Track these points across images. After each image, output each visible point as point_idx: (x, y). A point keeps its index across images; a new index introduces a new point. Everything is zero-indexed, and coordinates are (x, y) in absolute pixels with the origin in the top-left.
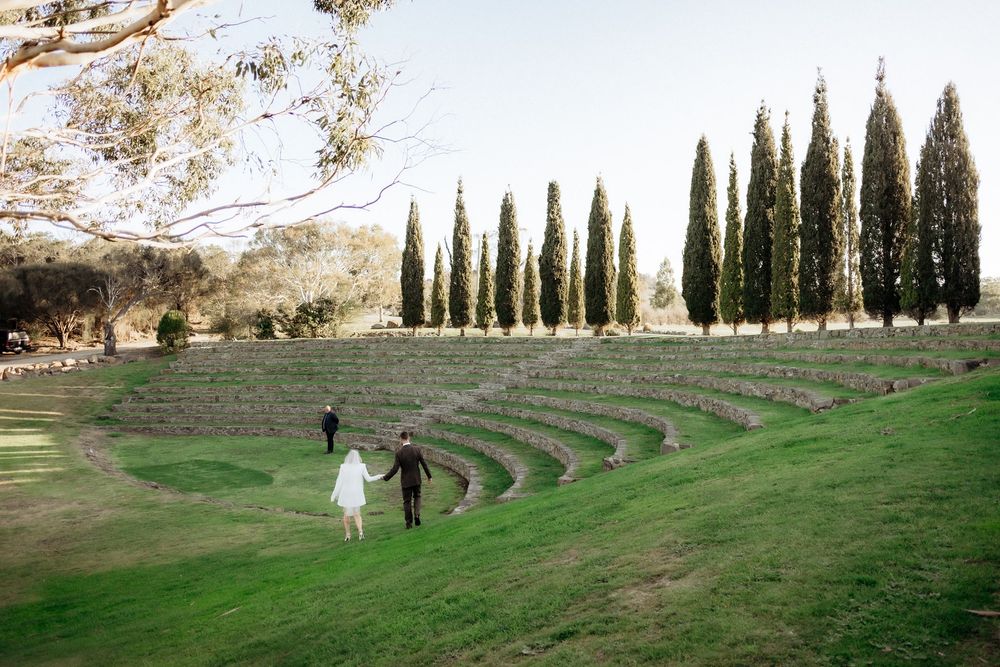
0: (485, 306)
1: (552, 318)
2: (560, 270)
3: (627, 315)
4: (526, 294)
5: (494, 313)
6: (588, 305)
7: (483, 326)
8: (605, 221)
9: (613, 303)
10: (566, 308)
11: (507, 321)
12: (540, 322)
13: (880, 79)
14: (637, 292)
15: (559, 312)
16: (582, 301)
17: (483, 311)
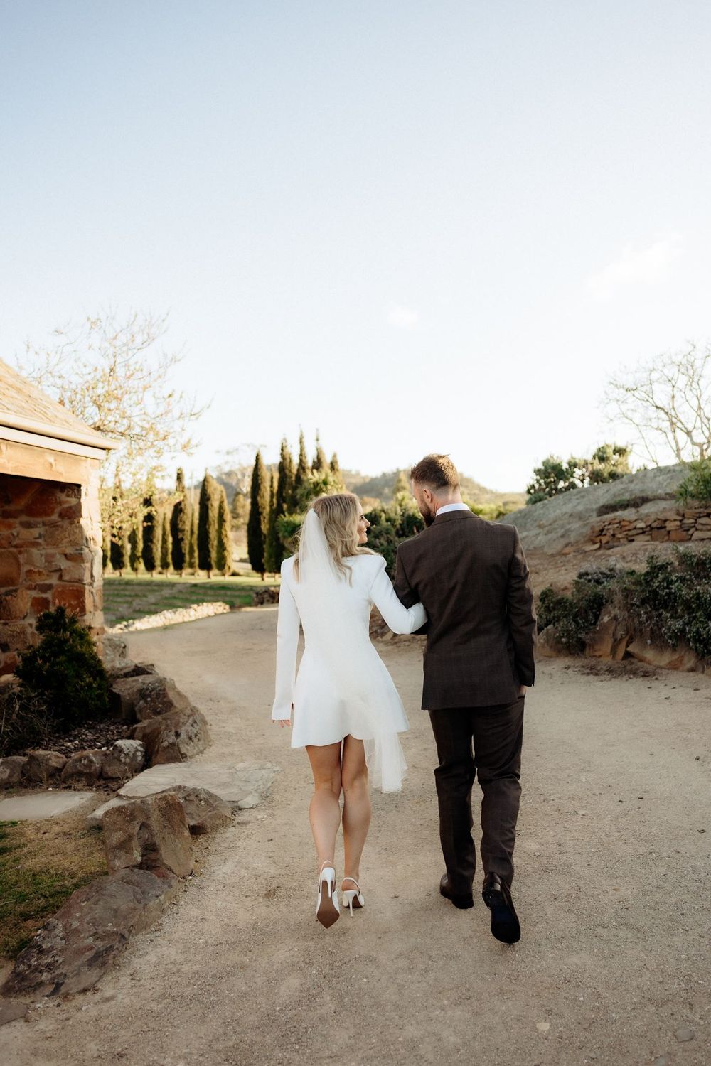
0: (135, 555)
1: (179, 566)
2: (183, 531)
3: (221, 565)
4: (162, 547)
5: (141, 560)
6: (199, 556)
7: (135, 569)
8: (209, 499)
9: (214, 555)
10: (187, 558)
11: (150, 566)
12: (171, 568)
13: (317, 440)
14: (228, 548)
15: (183, 561)
16: (196, 554)
17: (133, 559)
